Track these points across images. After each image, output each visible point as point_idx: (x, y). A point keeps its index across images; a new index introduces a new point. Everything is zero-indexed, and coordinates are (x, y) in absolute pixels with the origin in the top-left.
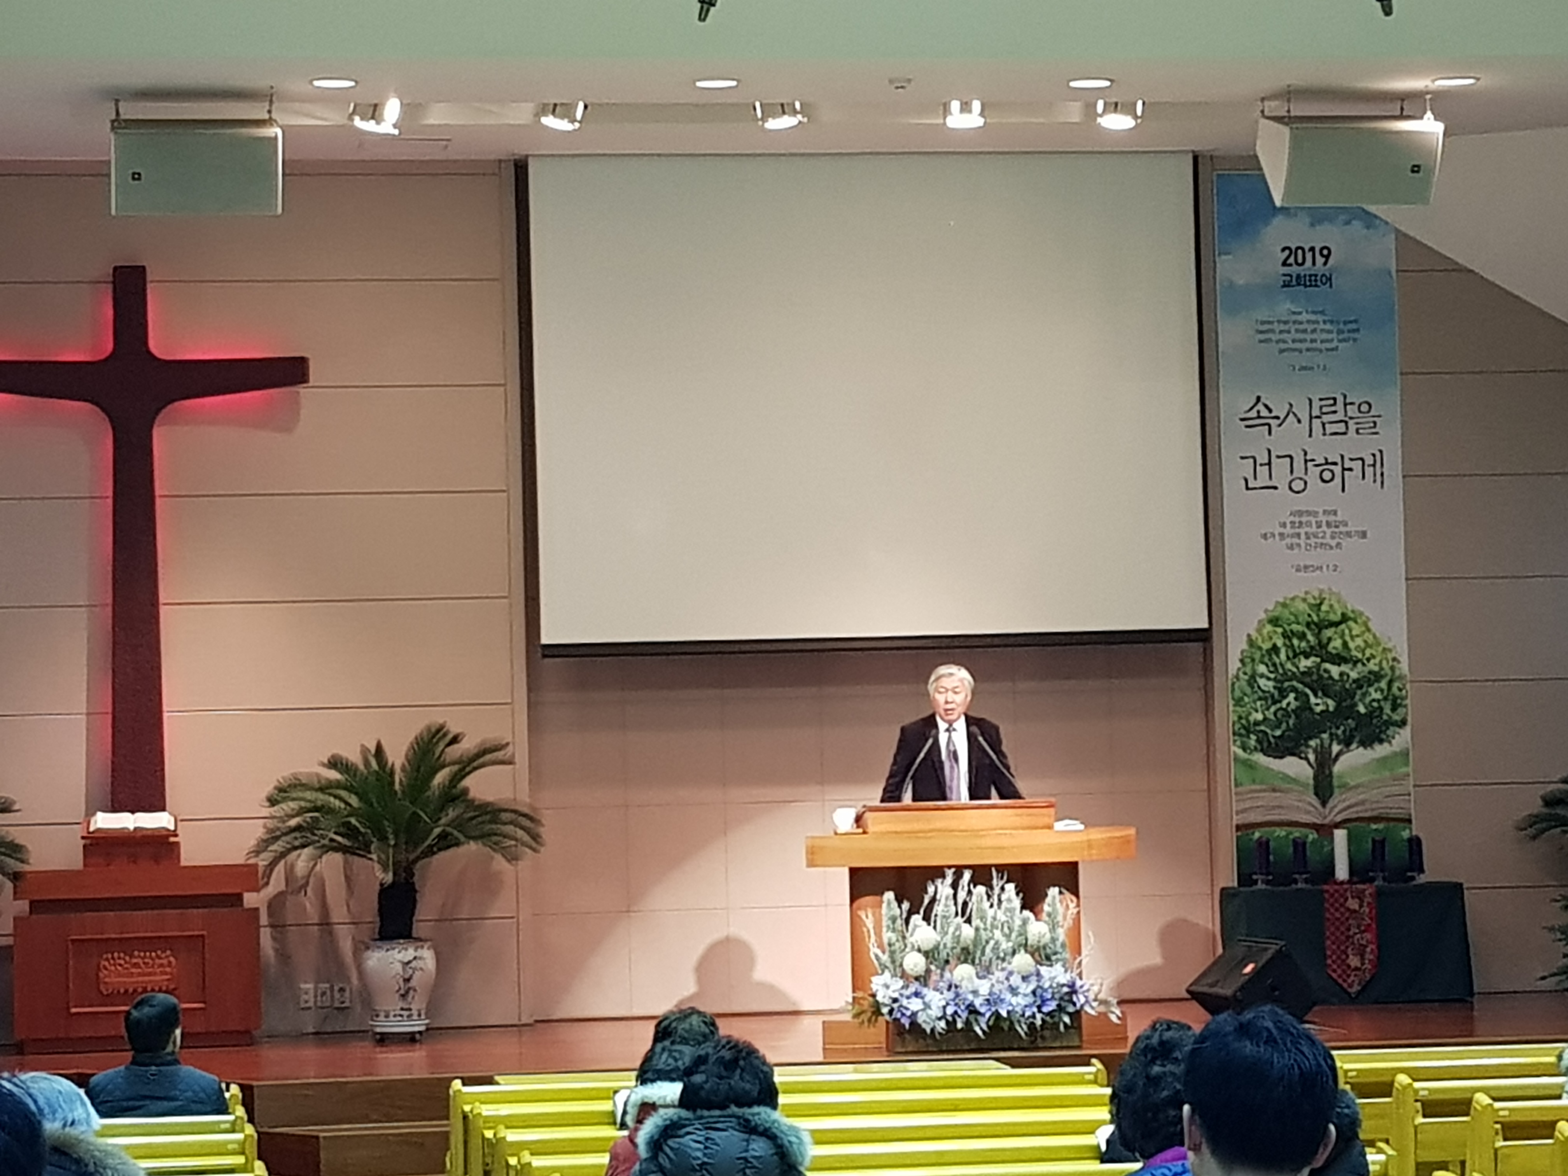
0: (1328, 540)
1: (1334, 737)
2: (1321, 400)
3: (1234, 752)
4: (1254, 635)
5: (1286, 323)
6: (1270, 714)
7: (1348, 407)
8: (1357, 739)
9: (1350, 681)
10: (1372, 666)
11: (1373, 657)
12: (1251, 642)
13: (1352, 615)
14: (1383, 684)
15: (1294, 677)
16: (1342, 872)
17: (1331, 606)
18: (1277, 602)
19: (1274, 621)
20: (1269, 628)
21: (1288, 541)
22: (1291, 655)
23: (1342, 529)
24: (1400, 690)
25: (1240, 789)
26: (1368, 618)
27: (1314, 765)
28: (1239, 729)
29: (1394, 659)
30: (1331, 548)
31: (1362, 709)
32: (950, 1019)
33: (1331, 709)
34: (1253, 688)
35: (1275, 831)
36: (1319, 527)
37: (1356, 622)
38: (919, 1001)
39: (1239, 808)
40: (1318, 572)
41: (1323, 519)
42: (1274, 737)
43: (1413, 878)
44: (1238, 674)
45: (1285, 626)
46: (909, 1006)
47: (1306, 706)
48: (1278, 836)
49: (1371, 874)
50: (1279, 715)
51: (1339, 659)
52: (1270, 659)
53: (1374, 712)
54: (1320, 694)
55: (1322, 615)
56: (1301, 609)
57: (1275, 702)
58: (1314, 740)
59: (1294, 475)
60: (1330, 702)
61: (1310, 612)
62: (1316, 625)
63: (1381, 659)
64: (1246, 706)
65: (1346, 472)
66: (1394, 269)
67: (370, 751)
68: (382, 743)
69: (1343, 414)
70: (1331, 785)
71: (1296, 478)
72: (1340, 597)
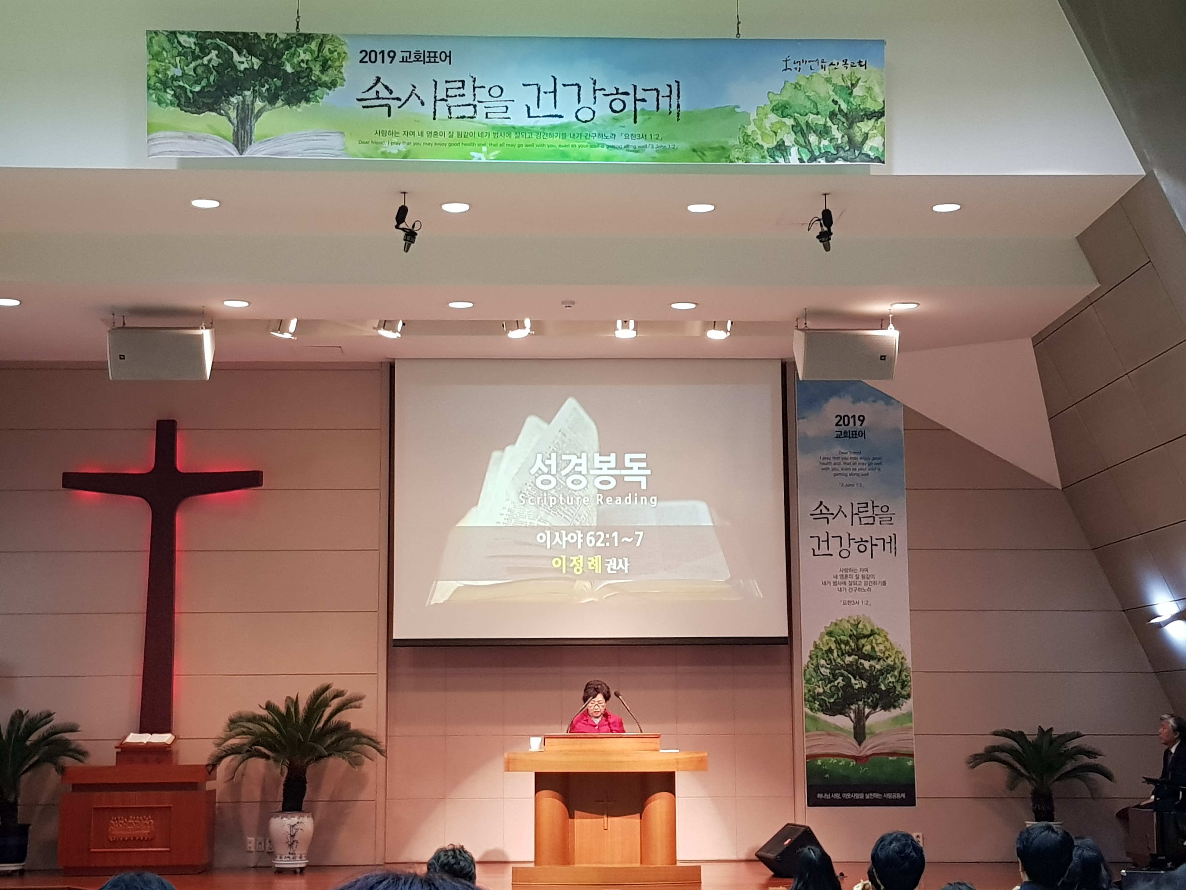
0: (862, 586)
1: (866, 704)
2: (859, 503)
3: (805, 711)
4: (818, 642)
5: (838, 458)
6: (827, 689)
7: (875, 508)
8: (880, 705)
9: (876, 670)
10: (890, 661)
11: (890, 656)
12: (816, 646)
13: (877, 631)
14: (896, 673)
15: (842, 667)
17: (865, 626)
18: (832, 622)
19: (830, 634)
20: (827, 637)
22: (840, 654)
23: (872, 580)
24: (906, 676)
25: (809, 734)
26: (887, 633)
27: (854, 721)
28: (809, 698)
29: (903, 658)
30: (865, 591)
31: (883, 687)
33: (864, 687)
34: (817, 673)
35: (830, 760)
36: (858, 578)
37: (880, 635)
39: (809, 745)
40: (857, 605)
41: (861, 574)
42: (829, 702)
44: (808, 664)
45: (836, 637)
47: (848, 685)
48: (832, 763)
51: (869, 657)
52: (828, 656)
53: (891, 689)
54: (858, 678)
55: (859, 631)
56: (846, 627)
57: (830, 682)
58: (854, 705)
59: (842, 548)
60: (864, 682)
61: (852, 629)
62: (855, 636)
63: (895, 657)
64: (813, 684)
65: (873, 547)
66: (902, 428)
67: (292, 700)
68: (299, 696)
69: (872, 512)
70: (864, 733)
71: (844, 549)
72: (870, 620)
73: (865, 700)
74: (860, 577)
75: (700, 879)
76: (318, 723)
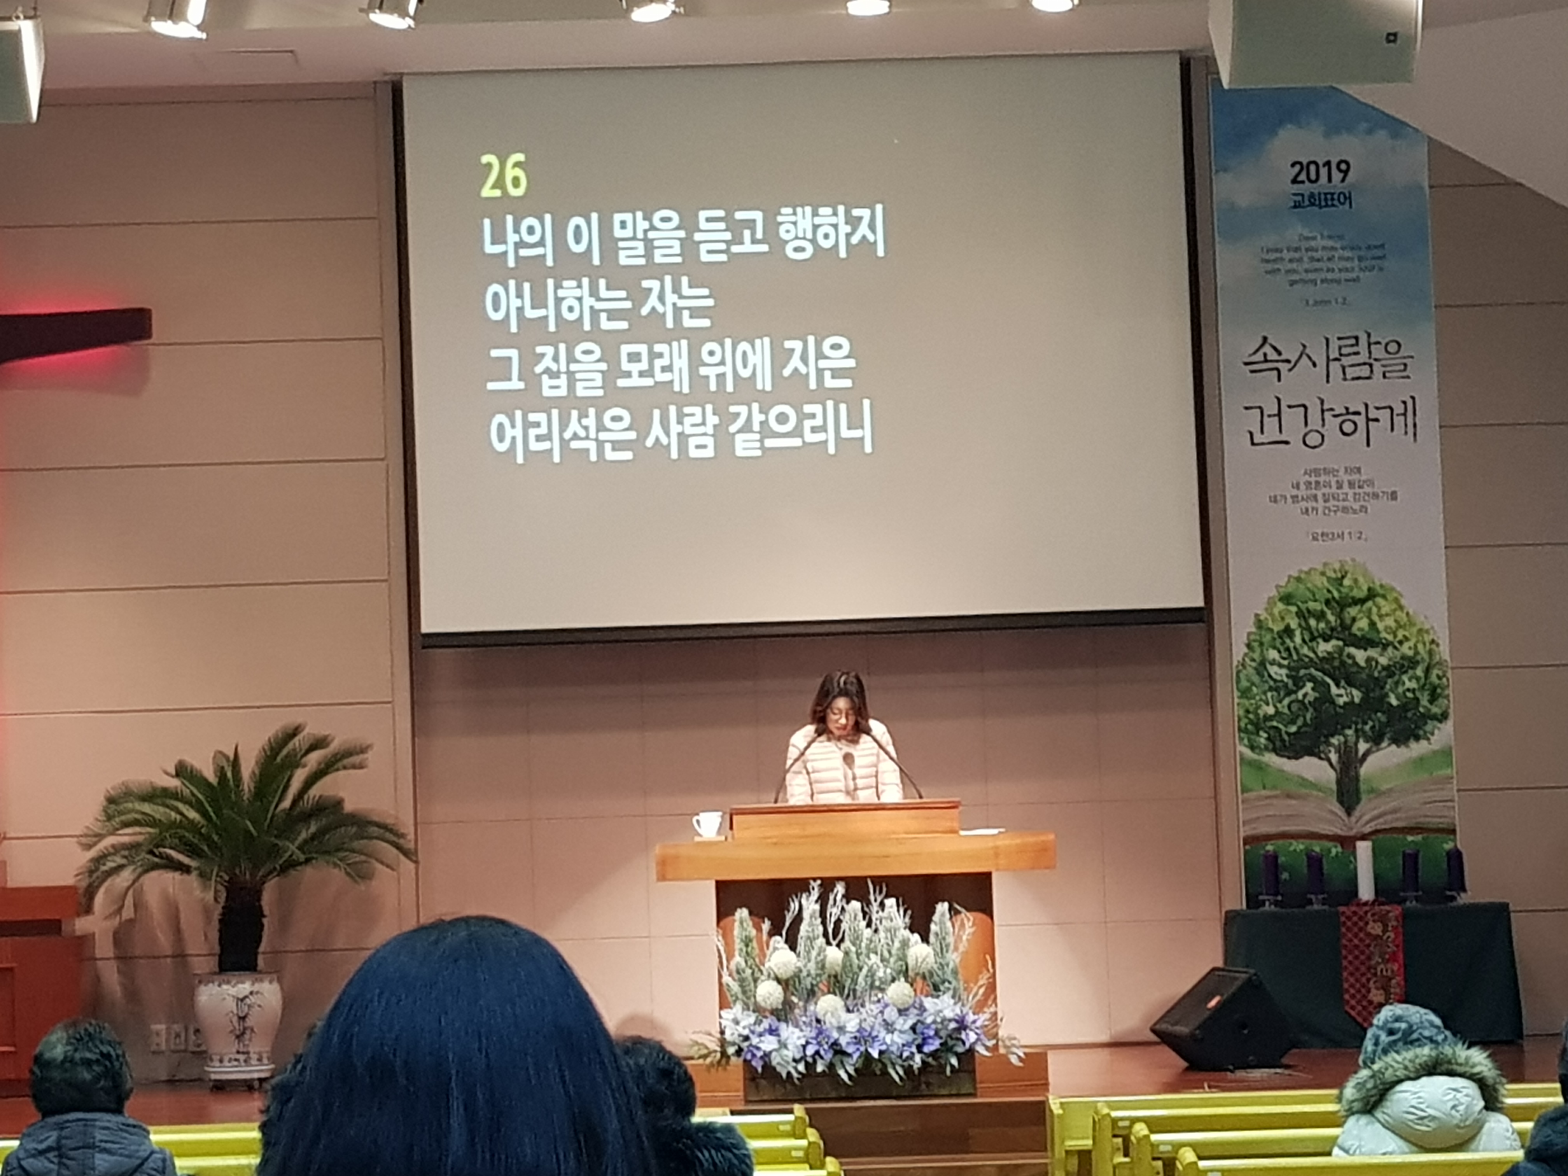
0: (1350, 503)
1: (1360, 733)
2: (1339, 339)
3: (1241, 754)
4: (1264, 615)
5: (1298, 250)
6: (1283, 707)
7: (1373, 347)
8: (1388, 735)
9: (1379, 668)
10: (1406, 649)
11: (1406, 639)
12: (1260, 624)
13: (1381, 592)
14: (1419, 672)
15: (1312, 663)
16: (1366, 891)
17: (1356, 581)
18: (1290, 577)
19: (1287, 599)
20: (1280, 606)
22: (1307, 638)
23: (1367, 489)
24: (1439, 678)
25: (1246, 795)
26: (1400, 594)
27: (1338, 768)
28: (1246, 725)
29: (1433, 642)
30: (1355, 512)
31: (1394, 702)
32: (810, 1060)
33: (1357, 700)
34: (1262, 677)
35: (1291, 844)
36: (1340, 486)
37: (1385, 599)
38: (773, 1039)
39: (1248, 817)
40: (1339, 540)
41: (1346, 478)
42: (1287, 733)
43: (1453, 898)
44: (1244, 660)
45: (1299, 604)
46: (760, 1046)
47: (1325, 698)
48: (1295, 850)
49: (1403, 894)
51: (1365, 642)
53: (1410, 703)
54: (1343, 683)
55: (1343, 590)
56: (1320, 585)
57: (1289, 693)
58: (1337, 737)
59: (1309, 428)
60: (1355, 692)
61: (1331, 588)
62: (1337, 602)
63: (1417, 642)
64: (1254, 698)
65: (1371, 423)
66: (1426, 184)
67: (227, 758)
68: (239, 749)
69: (1367, 355)
70: (1357, 790)
71: (1311, 431)
72: (1366, 570)
73: (1359, 726)
74: (1346, 485)
75: (1047, 1079)
76: (280, 800)
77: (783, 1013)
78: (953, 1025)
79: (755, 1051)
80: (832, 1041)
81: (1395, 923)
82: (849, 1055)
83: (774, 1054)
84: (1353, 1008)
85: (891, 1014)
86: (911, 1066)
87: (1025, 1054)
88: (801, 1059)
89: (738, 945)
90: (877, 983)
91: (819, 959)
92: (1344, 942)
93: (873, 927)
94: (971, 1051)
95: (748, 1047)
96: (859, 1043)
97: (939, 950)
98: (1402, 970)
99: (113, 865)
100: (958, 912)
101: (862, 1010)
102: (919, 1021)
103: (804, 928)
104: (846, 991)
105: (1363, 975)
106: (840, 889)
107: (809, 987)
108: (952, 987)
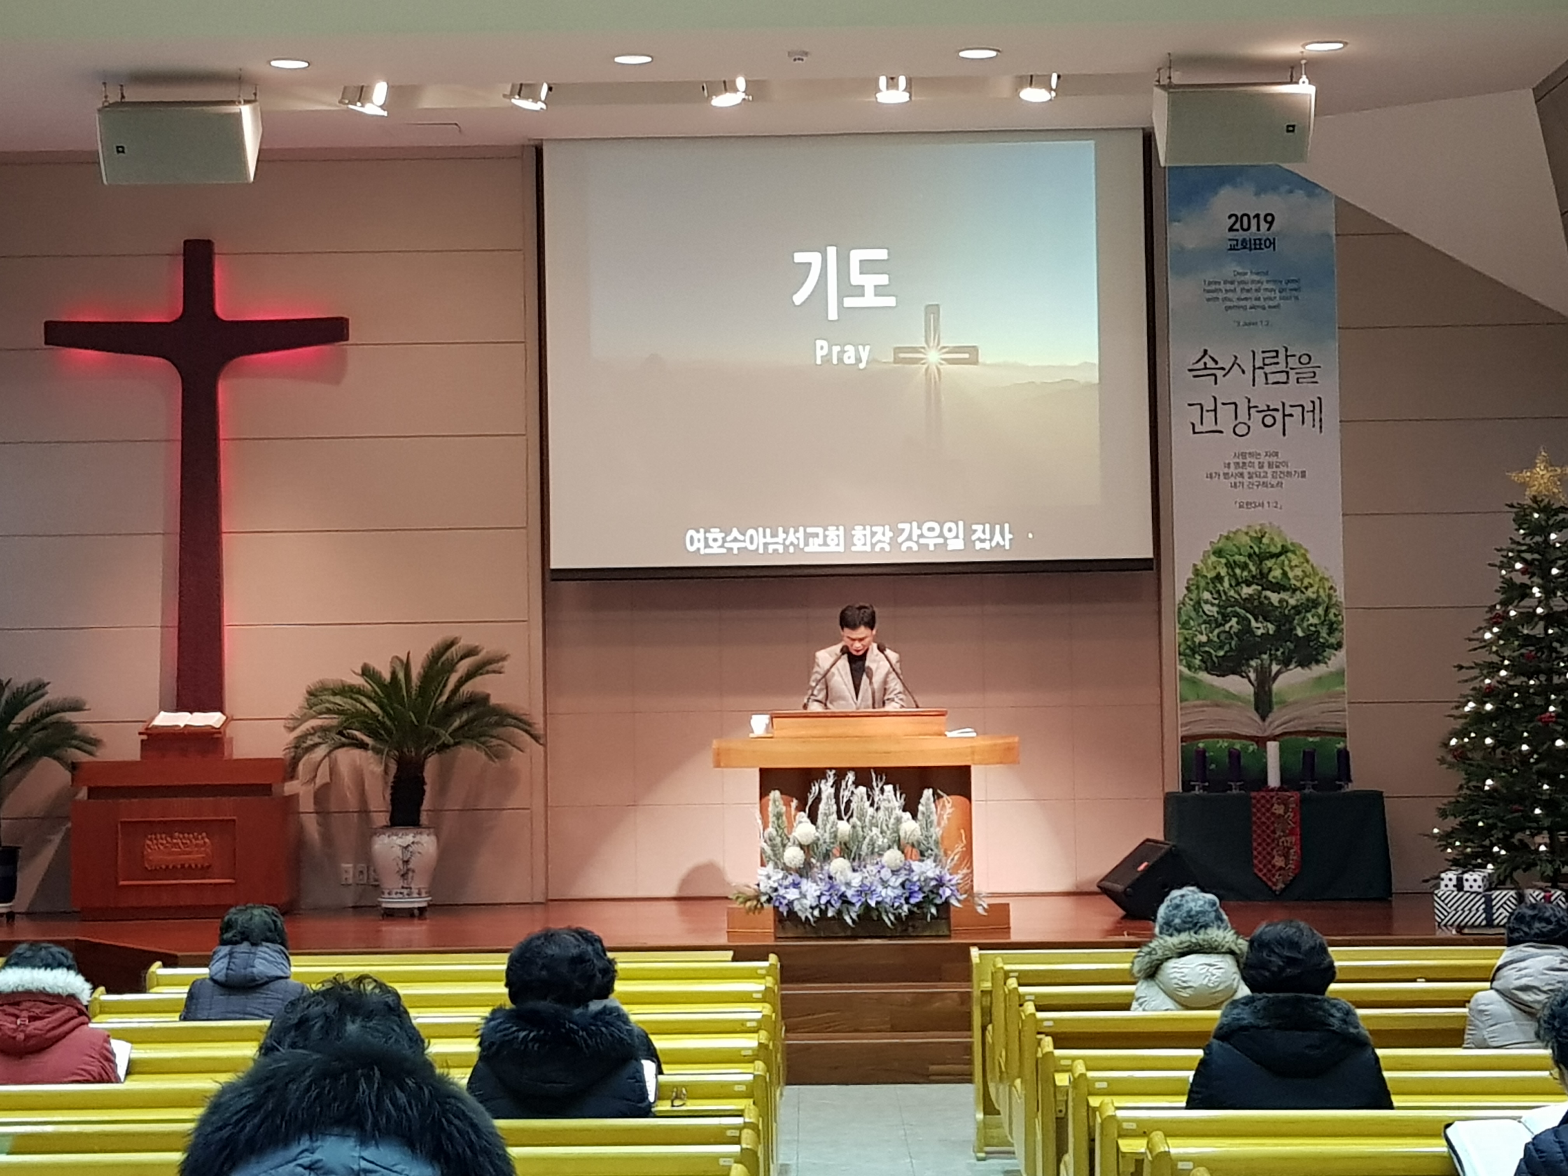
0: (1269, 479)
2: (1263, 352)
3: (1180, 671)
4: (1200, 565)
5: (1232, 283)
6: (1214, 636)
7: (1289, 358)
8: (1295, 660)
9: (1289, 607)
10: (1310, 593)
11: (1311, 586)
12: (1197, 572)
13: (1292, 548)
14: (1321, 610)
15: (1236, 603)
16: (1274, 780)
17: (1272, 539)
18: (1221, 535)
19: (1219, 553)
20: (1213, 558)
21: (1232, 480)
22: (1234, 584)
23: (1282, 469)
24: (1336, 615)
25: (1184, 704)
26: (1306, 550)
27: (1255, 683)
28: (1185, 649)
29: (1331, 588)
30: (1272, 486)
31: (1300, 633)
32: (823, 907)
33: (1271, 632)
34: (1198, 613)
35: (1218, 742)
36: (1261, 467)
37: (1296, 554)
38: (796, 891)
39: (1184, 722)
40: (1260, 508)
41: (1265, 460)
42: (1216, 656)
43: (1340, 787)
44: (1184, 599)
45: (1229, 556)
46: (786, 895)
47: (1247, 630)
48: (1220, 747)
49: (1302, 783)
50: (1223, 637)
51: (1278, 587)
52: (1214, 587)
53: (1312, 635)
54: (1261, 619)
55: (1263, 547)
56: (1244, 542)
57: (1218, 626)
58: (1256, 660)
59: (1238, 421)
60: (1270, 625)
61: (1252, 545)
62: (1258, 556)
63: (1319, 588)
64: (1191, 629)
65: (1286, 418)
66: (1333, 233)
67: (401, 661)
68: (411, 655)
69: (1285, 365)
70: (1270, 701)
71: (1240, 423)
72: (1281, 531)
73: (1273, 652)
75: (1009, 924)
76: (440, 695)
77: (805, 871)
78: (933, 883)
79: (782, 900)
80: (840, 893)
81: (1294, 806)
82: (853, 904)
83: (796, 903)
84: (1261, 870)
85: (886, 874)
86: (900, 914)
87: (989, 905)
88: (817, 906)
89: (772, 819)
90: (876, 850)
91: (832, 830)
92: (1254, 819)
93: (876, 806)
94: (947, 903)
95: (777, 896)
96: (860, 895)
97: (924, 826)
98: (1298, 842)
99: (311, 743)
100: (940, 797)
101: (864, 870)
102: (908, 879)
103: (822, 807)
104: (853, 855)
105: (1268, 844)
106: (851, 777)
107: (825, 851)
108: (934, 853)
